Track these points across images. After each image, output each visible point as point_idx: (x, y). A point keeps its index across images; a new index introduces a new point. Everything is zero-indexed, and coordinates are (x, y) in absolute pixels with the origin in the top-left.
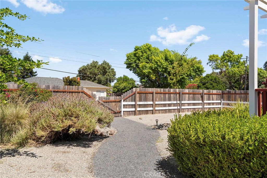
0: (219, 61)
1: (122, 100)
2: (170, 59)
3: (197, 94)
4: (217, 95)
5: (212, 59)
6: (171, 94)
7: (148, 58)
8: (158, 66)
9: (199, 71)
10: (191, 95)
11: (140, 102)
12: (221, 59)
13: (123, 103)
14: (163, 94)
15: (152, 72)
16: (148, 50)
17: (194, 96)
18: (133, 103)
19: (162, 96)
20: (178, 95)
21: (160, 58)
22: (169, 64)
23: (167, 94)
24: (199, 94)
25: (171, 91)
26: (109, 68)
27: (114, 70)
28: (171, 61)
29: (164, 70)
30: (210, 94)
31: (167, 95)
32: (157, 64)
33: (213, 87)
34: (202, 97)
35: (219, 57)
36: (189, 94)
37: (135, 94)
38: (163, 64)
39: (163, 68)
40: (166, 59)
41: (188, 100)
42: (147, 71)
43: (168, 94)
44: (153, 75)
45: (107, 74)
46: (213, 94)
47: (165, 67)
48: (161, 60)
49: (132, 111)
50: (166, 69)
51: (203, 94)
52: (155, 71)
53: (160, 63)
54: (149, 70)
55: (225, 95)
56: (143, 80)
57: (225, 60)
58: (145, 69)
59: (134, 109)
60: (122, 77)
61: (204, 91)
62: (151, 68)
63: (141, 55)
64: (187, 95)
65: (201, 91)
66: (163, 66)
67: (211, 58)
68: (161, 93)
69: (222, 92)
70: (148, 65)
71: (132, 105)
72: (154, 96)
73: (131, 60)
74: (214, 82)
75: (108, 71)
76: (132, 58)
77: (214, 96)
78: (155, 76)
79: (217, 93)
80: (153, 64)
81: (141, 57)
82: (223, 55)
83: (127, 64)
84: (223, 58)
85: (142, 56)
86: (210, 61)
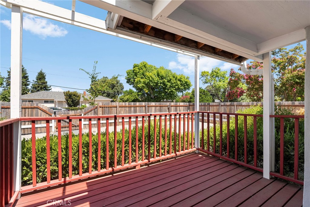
0: (209, 77)
1: (83, 114)
2: (161, 75)
3: (164, 106)
4: (184, 107)
5: (204, 74)
6: (137, 107)
7: (143, 74)
8: (150, 81)
10: (158, 108)
12: (211, 75)
14: (128, 107)
15: (145, 86)
16: (144, 67)
17: (161, 109)
19: (127, 109)
20: (144, 108)
21: (152, 74)
22: (160, 80)
23: (132, 107)
24: (166, 106)
25: (137, 105)
26: (117, 83)
27: (122, 84)
28: (161, 77)
29: (155, 84)
30: (177, 106)
31: (132, 108)
32: (149, 80)
34: (169, 109)
35: (209, 72)
36: (155, 106)
37: (97, 108)
38: (155, 80)
39: (155, 83)
40: (158, 75)
42: (141, 86)
43: (134, 107)
44: (146, 89)
45: (115, 87)
46: (179, 106)
47: (155, 82)
48: (152, 76)
50: (157, 84)
51: (170, 106)
52: (148, 85)
53: (152, 78)
54: (143, 85)
55: (191, 107)
56: (139, 93)
57: (213, 75)
58: (140, 84)
60: (128, 90)
61: (171, 104)
62: (144, 83)
63: (138, 71)
64: (154, 108)
65: (168, 104)
66: (154, 81)
67: (202, 74)
68: (126, 107)
69: (189, 104)
70: (142, 80)
72: (118, 109)
73: (130, 76)
75: (116, 85)
76: (131, 74)
77: (181, 107)
78: (148, 89)
79: (185, 105)
80: (146, 80)
81: (138, 73)
82: (212, 72)
83: (127, 79)
84: (212, 74)
85: (139, 72)
86: (202, 76)
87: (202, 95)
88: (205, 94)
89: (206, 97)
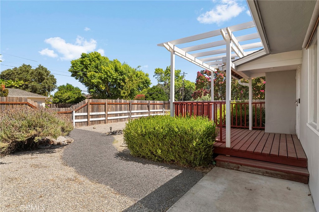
0: (163, 75)
1: (74, 112)
2: (120, 71)
3: (145, 104)
4: (160, 105)
5: (158, 72)
6: (122, 104)
7: (97, 68)
8: (108, 76)
9: (146, 83)
10: (139, 106)
11: (92, 113)
12: (165, 73)
13: (75, 114)
14: (115, 104)
15: (101, 82)
16: (96, 59)
17: (142, 106)
18: (86, 114)
19: (114, 106)
20: (128, 105)
21: (110, 69)
22: (119, 75)
23: (118, 104)
24: (146, 104)
25: (122, 102)
26: (47, 75)
27: (54, 76)
28: (120, 72)
29: (114, 80)
30: (155, 104)
31: (118, 106)
32: (107, 75)
33: (158, 97)
34: (148, 107)
35: (163, 70)
36: (138, 104)
37: (87, 105)
38: (113, 75)
39: (113, 78)
40: (116, 70)
41: (137, 110)
42: (96, 81)
43: (119, 104)
44: (102, 85)
45: (45, 81)
46: (157, 104)
47: (115, 78)
48: (111, 71)
49: (84, 122)
50: (116, 80)
51: (149, 104)
52: (105, 81)
53: (110, 73)
54: (99, 80)
55: (166, 105)
56: (92, 90)
57: (168, 74)
58: (94, 78)
59: (86, 120)
60: (65, 85)
61: (150, 102)
62: (100, 78)
63: (88, 63)
64: (136, 105)
65: (147, 102)
66: (113, 76)
67: (156, 71)
68: (113, 104)
69: (164, 103)
70: (97, 75)
71: (84, 116)
72: (106, 106)
73: (77, 68)
74: (159, 93)
75: (46, 78)
76: (78, 66)
77: (157, 105)
78: (105, 86)
79: (161, 103)
80: (102, 74)
81: (89, 66)
82: (167, 70)
83: (72, 72)
84: (166, 72)
85: (90, 64)
86: (156, 74)
87: (158, 94)
88: (161, 93)
89: (162, 97)
